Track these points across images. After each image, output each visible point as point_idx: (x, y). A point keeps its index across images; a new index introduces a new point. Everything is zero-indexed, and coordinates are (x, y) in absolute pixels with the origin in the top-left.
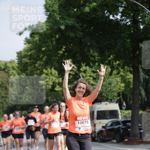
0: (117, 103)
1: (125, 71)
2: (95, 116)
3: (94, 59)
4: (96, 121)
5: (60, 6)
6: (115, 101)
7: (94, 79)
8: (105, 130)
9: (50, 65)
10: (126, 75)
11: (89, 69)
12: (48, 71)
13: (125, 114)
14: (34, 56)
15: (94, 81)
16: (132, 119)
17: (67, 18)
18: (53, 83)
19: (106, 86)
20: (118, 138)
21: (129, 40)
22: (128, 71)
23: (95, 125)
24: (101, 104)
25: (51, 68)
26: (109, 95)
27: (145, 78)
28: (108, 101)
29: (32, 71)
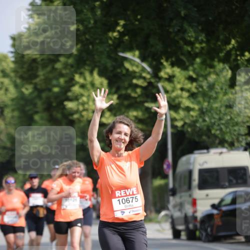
0: (245, 150)
2: (195, 180)
3: (192, 48)
4: (198, 194)
6: (242, 146)
7: (193, 95)
8: (217, 214)
9: (89, 65)
11: (179, 72)
12: (85, 79)
15: (192, 100)
19: (220, 111)
23: (194, 203)
24: (208, 152)
25: (91, 72)
26: (227, 133)
28: (223, 147)
29: (47, 80)
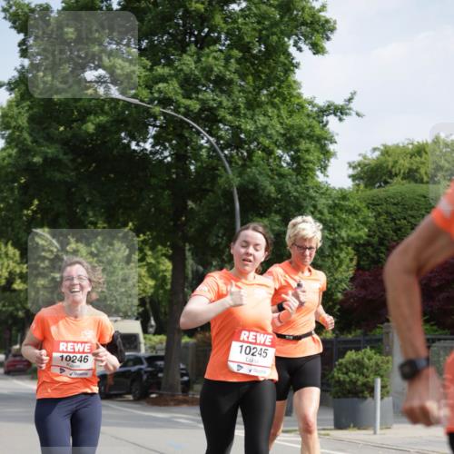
0: (137, 319)
1: (155, 256)
5: (31, 119)
8: (110, 375)
10: (158, 263)
13: (153, 343)
16: (166, 353)
17: (45, 143)
18: (10, 273)
20: (137, 392)
21: (166, 193)
22: (162, 255)
27: (197, 271)
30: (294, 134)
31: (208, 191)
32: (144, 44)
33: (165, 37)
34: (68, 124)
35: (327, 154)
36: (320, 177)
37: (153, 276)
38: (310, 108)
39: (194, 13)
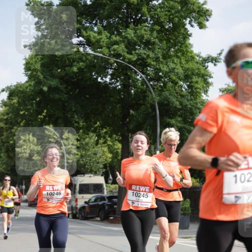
0: (102, 176)
1: (112, 141)
2: (77, 189)
3: (78, 125)
4: (78, 196)
5: (43, 65)
6: (100, 174)
7: (78, 148)
8: (87, 206)
10: (114, 144)
13: (111, 189)
14: (11, 120)
15: (77, 150)
16: (118, 195)
17: (50, 78)
19: (91, 156)
20: (102, 216)
21: (118, 105)
22: (116, 140)
23: (76, 201)
24: (84, 176)
26: (93, 167)
28: (92, 174)
29: (8, 137)
30: (190, 73)
31: (142, 105)
32: (105, 23)
33: (117, 20)
34: (63, 68)
35: (208, 84)
36: (204, 97)
37: (111, 152)
38: (198, 58)
39: (133, 6)
